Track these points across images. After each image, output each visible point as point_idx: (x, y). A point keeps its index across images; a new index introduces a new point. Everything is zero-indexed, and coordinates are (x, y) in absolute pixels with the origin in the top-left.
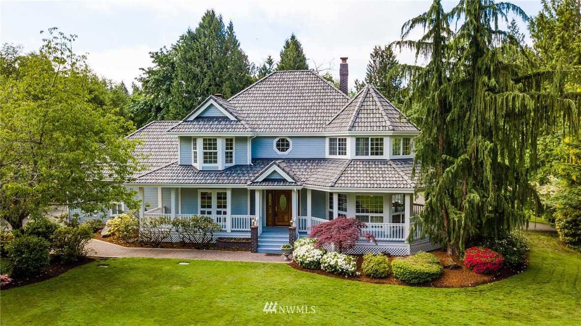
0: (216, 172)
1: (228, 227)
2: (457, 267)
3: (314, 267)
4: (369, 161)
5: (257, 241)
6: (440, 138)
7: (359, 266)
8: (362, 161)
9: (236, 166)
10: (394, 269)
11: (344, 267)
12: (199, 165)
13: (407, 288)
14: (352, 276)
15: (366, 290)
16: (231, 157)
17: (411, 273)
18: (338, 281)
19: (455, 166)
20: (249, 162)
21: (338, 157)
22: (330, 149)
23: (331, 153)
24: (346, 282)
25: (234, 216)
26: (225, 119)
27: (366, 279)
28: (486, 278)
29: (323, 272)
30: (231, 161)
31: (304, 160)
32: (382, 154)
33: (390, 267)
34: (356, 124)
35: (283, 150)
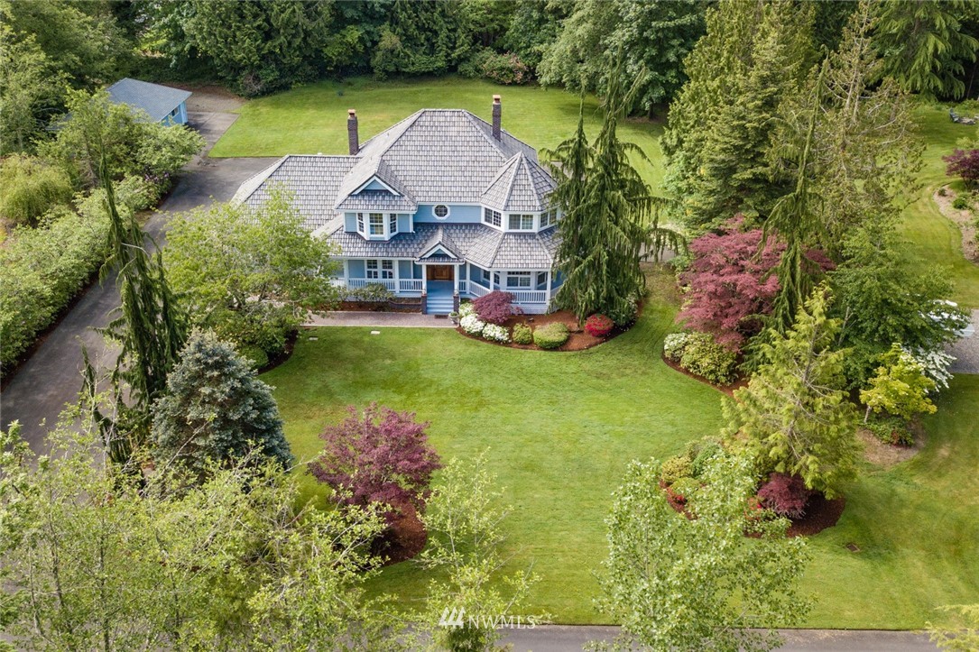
0: (382, 242)
1: (397, 289)
2: (580, 332)
3: (479, 336)
4: (520, 234)
5: (426, 304)
6: (575, 240)
7: (510, 336)
8: (514, 234)
9: (399, 234)
10: (535, 339)
11: (501, 338)
12: (366, 234)
13: (543, 352)
14: (506, 344)
15: (516, 353)
16: (395, 226)
17: (546, 342)
18: (497, 347)
19: (583, 265)
20: (411, 230)
21: (492, 225)
22: (486, 216)
23: (486, 220)
24: (502, 348)
25: (402, 280)
26: (387, 192)
27: (516, 345)
28: (598, 340)
29: (484, 340)
30: (395, 230)
31: (461, 225)
32: (531, 228)
33: (532, 336)
34: (510, 204)
35: (441, 215)
